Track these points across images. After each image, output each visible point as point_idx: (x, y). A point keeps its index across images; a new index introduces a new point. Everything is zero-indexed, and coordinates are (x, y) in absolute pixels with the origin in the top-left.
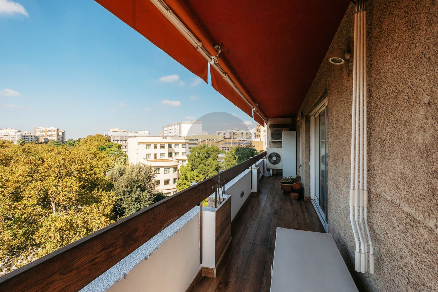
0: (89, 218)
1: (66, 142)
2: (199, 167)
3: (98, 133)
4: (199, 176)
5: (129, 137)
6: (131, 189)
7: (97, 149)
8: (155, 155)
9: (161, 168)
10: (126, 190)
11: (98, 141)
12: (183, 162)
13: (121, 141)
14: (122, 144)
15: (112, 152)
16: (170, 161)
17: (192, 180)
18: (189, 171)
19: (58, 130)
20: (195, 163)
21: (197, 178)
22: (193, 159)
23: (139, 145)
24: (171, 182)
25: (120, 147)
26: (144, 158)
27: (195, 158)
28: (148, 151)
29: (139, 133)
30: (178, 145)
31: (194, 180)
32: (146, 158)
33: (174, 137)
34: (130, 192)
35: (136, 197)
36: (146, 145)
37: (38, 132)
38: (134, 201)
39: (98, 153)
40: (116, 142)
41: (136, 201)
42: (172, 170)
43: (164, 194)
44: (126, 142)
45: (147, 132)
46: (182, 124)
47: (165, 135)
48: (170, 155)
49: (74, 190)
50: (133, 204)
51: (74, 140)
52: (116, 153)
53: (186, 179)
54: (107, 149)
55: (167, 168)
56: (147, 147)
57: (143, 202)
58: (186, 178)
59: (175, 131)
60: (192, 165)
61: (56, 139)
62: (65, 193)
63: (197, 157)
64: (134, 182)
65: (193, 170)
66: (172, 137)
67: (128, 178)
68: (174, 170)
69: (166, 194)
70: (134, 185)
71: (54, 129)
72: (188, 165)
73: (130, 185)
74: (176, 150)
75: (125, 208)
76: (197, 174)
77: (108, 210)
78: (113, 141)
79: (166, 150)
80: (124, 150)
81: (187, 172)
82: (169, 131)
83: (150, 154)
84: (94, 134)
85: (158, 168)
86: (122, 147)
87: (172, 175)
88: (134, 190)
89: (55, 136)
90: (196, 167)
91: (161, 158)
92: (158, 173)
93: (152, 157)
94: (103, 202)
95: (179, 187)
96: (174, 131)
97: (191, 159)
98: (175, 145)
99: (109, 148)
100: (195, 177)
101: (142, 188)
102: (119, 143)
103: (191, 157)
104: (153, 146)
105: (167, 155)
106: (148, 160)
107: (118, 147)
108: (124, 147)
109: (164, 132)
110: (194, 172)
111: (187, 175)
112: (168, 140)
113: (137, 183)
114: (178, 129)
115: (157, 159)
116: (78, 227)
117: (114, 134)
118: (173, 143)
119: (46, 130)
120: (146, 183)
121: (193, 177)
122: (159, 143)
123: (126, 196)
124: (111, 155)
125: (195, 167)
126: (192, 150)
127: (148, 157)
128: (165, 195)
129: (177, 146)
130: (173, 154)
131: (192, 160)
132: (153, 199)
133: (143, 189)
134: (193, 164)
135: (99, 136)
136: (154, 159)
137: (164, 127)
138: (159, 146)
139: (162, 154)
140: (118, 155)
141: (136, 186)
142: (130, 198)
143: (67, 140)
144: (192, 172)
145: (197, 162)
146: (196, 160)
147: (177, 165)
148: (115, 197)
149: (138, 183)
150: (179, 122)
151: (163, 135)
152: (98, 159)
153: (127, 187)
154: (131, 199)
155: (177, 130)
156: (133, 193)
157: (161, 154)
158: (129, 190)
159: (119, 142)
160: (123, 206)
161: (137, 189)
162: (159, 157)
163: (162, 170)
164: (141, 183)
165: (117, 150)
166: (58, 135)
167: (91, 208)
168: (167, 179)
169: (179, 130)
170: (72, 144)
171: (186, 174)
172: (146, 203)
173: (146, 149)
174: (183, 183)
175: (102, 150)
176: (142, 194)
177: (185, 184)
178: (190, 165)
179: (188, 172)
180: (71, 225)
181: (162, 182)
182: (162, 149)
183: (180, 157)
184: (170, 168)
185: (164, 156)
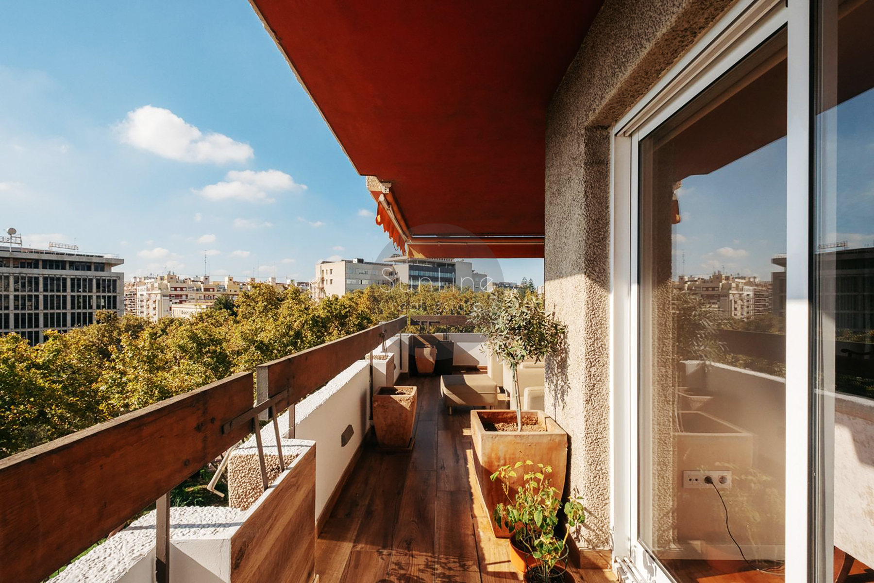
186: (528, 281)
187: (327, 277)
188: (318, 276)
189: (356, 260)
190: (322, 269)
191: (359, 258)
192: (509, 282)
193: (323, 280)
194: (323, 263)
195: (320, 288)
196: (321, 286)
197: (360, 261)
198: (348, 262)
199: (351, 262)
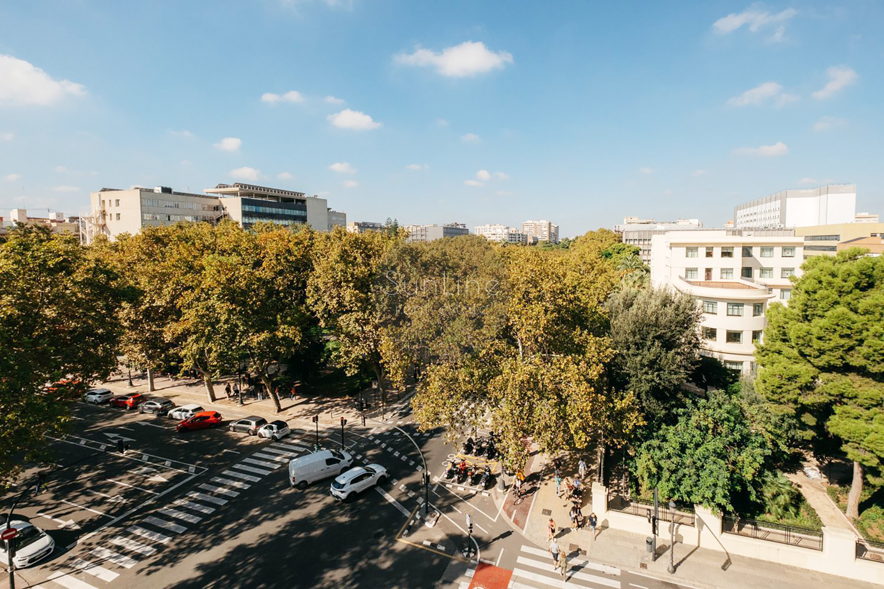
0: (562, 378)
1: (560, 242)
2: (830, 313)
3: (602, 227)
4: (830, 340)
5: (655, 232)
6: (642, 339)
7: (599, 255)
8: (708, 271)
9: (718, 303)
10: (631, 339)
11: (602, 241)
12: (785, 293)
13: (640, 240)
14: (641, 247)
15: (622, 261)
16: (744, 287)
17: (803, 345)
18: (795, 322)
19: (550, 224)
20: (816, 300)
21: (821, 343)
22: (810, 289)
23: (671, 248)
24: (746, 337)
25: (636, 253)
26: (680, 277)
27: (818, 286)
28: (691, 262)
29: (680, 223)
30: (771, 249)
31: (811, 346)
32: (687, 276)
33: (762, 230)
34: (639, 346)
35: (652, 357)
36: (688, 249)
37: (526, 229)
38: (647, 365)
39: (596, 263)
40: (632, 243)
41: (651, 367)
42: (748, 310)
43: (726, 362)
44: (650, 242)
45: (695, 222)
46: (788, 199)
47: (739, 227)
48: (747, 272)
49: (542, 326)
50: (644, 371)
51: (571, 239)
52: (629, 263)
53: (784, 341)
54: (614, 255)
55: (738, 304)
56: (690, 253)
57: (666, 372)
58: (783, 337)
59: (768, 215)
60: (806, 305)
61: (547, 239)
62: (530, 328)
63: (824, 284)
64: (648, 325)
65: (809, 318)
66: (756, 229)
67: (637, 315)
68: (755, 310)
69: (731, 363)
70: (649, 333)
71: (545, 222)
72: (794, 305)
73: (639, 330)
74: (765, 262)
75: (628, 375)
76: (822, 334)
77: (594, 373)
78: (627, 240)
79: (737, 262)
80: (645, 258)
81: (787, 323)
82: (752, 218)
83: (696, 269)
84: (596, 229)
85: (711, 301)
86: (641, 253)
87: (746, 322)
88: (649, 343)
89: (546, 233)
90: (820, 313)
91: (721, 278)
92: (712, 313)
93: (701, 276)
94: (588, 355)
95: (763, 358)
96: (763, 216)
97: (804, 287)
98: (763, 250)
99: (618, 253)
100: (815, 340)
101: (666, 341)
102: (636, 245)
103: (803, 282)
104: (702, 251)
105: (738, 272)
106: (690, 282)
107: (634, 252)
108: (646, 253)
109: (738, 220)
110: (812, 324)
111: (786, 331)
112: (746, 239)
113: (655, 330)
114: (775, 210)
115: (713, 280)
116: (546, 390)
117: (629, 228)
118: (757, 244)
119: (535, 224)
120: (674, 332)
121: (808, 338)
122: (717, 244)
123: (630, 352)
124: (619, 267)
125: (815, 312)
126: (809, 263)
127: (689, 275)
128: (728, 366)
129: (767, 253)
130: (756, 273)
131: (807, 292)
132: (693, 370)
133: (669, 344)
134: (809, 303)
135: (603, 231)
136: (704, 280)
137: (737, 208)
138: (717, 252)
139: (726, 271)
140: (632, 267)
141: (651, 336)
142: (639, 358)
143: (560, 240)
144: (805, 326)
145: (823, 298)
146: (820, 292)
147: (766, 299)
148: (610, 350)
149: (657, 329)
150: (779, 194)
151: (735, 226)
152: (596, 272)
153: (634, 333)
154: (641, 361)
155: (772, 214)
156: (646, 348)
157: (722, 269)
158: (638, 341)
159: (636, 242)
160: (626, 370)
161: (654, 341)
162: (716, 276)
163: (722, 307)
164: (663, 331)
165: (631, 257)
166: (550, 233)
167: (568, 361)
168: (734, 328)
169: (778, 213)
170: (567, 246)
171: (785, 326)
172: (673, 376)
173: (687, 256)
174: (772, 349)
175: (606, 256)
176: (663, 354)
177: (779, 353)
178: (799, 305)
179: (791, 323)
180: (536, 384)
181: (721, 335)
182: (726, 259)
183: (776, 279)
184: (742, 305)
185: (731, 275)
186: (393, 221)
187: (111, 210)
188: (96, 209)
189: (160, 189)
190: (102, 199)
191: (164, 186)
192: (373, 222)
193: (104, 214)
194: (104, 190)
195: (99, 226)
196: (101, 222)
197: (167, 190)
198: (145, 193)
199: (152, 191)
